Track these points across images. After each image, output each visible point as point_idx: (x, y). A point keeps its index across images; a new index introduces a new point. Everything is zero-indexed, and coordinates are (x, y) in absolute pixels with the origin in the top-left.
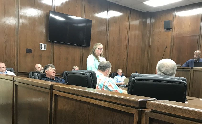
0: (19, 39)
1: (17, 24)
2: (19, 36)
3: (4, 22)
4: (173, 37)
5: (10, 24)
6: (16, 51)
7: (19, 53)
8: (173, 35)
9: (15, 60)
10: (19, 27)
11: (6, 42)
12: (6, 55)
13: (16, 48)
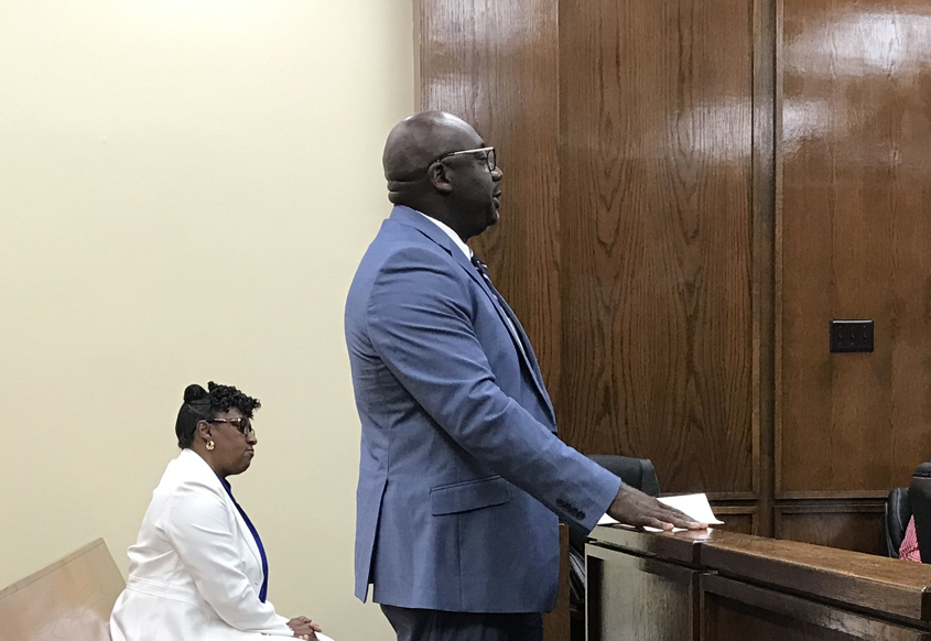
0: (779, 258)
1: (764, 150)
2: (778, 234)
3: (680, 151)
5: (716, 154)
6: (756, 343)
7: (778, 356)
9: (756, 410)
10: (779, 171)
11: (690, 286)
12: (692, 381)
13: (756, 324)
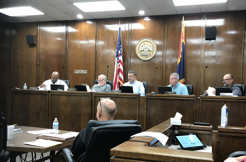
4: (38, 54)
8: (38, 51)
